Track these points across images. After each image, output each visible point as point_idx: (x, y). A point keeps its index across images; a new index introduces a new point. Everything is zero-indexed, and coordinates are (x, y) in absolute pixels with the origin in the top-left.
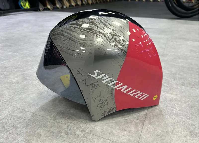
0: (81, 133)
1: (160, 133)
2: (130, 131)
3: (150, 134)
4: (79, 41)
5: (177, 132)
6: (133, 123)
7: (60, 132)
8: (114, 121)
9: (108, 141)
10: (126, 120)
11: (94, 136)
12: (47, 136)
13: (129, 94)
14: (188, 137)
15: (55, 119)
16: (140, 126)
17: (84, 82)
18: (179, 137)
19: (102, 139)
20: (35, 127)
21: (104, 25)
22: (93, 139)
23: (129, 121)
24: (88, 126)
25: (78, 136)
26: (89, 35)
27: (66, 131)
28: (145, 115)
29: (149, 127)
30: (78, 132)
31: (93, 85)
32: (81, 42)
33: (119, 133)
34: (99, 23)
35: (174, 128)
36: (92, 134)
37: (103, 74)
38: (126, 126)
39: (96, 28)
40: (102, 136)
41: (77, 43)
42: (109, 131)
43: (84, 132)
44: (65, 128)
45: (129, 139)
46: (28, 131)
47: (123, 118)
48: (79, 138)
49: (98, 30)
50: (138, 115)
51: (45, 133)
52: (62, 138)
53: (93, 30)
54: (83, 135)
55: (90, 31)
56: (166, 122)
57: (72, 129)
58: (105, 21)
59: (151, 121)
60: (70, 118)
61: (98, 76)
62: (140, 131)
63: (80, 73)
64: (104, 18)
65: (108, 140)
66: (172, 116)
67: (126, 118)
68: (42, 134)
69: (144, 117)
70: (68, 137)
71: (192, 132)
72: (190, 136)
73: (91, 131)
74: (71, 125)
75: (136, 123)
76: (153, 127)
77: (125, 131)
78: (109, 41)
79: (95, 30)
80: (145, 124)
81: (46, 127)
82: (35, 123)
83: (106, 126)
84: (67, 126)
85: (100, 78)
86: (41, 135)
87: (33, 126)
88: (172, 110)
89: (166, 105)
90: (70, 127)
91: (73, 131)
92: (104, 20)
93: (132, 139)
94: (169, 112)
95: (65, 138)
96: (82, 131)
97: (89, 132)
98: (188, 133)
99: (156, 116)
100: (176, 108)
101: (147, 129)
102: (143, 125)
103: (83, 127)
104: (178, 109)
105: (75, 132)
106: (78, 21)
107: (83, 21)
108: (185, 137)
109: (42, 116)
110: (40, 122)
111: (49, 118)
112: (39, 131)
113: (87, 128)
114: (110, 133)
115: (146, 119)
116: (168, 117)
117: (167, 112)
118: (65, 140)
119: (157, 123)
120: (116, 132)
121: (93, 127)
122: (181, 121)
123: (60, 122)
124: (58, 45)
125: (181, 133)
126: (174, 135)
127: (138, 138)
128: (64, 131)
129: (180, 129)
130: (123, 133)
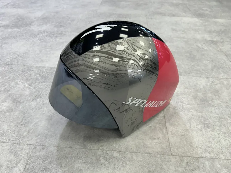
0: (119, 155)
1: (182, 133)
2: (159, 138)
3: (175, 136)
4: (111, 72)
5: (194, 128)
6: (158, 129)
7: (99, 160)
8: (141, 132)
9: (146, 154)
10: (150, 127)
12: (88, 169)
13: (154, 107)
14: (203, 130)
15: (85, 147)
16: (164, 130)
17: (117, 110)
18: (197, 131)
19: (140, 154)
20: (70, 162)
21: (133, 49)
22: (133, 158)
23: (153, 128)
24: (120, 144)
25: (118, 159)
26: (121, 65)
27: (104, 157)
28: (164, 117)
29: (171, 129)
30: (116, 154)
31: (126, 110)
32: (112, 73)
33: (150, 143)
34: (128, 48)
35: (191, 125)
36: (129, 152)
37: (137, 99)
38: (154, 134)
39: (127, 54)
40: (138, 152)
41: (108, 75)
42: (142, 144)
43: (121, 153)
44: (101, 154)
46: (65, 170)
47: (148, 126)
48: (120, 161)
49: (129, 57)
50: (158, 118)
51: (84, 165)
52: (104, 166)
53: (124, 57)
54: (121, 156)
55: (121, 60)
56: (182, 119)
57: (108, 152)
58: (133, 44)
59: (171, 122)
60: (98, 141)
61: (132, 102)
62: (167, 136)
63: (114, 103)
64: (130, 41)
65: (145, 153)
66: (184, 112)
67: (150, 125)
68: (81, 168)
69: (164, 120)
70: (109, 163)
71: (204, 124)
72: (205, 128)
73: (127, 149)
74: (105, 148)
75: (160, 128)
76: (175, 128)
77: (155, 139)
78: (142, 67)
79: (125, 58)
80: (167, 127)
81: (81, 159)
82: (67, 158)
83: (137, 140)
84: (101, 151)
85: (134, 103)
86: (81, 170)
87: (67, 162)
88: (183, 106)
89: (176, 102)
90: (105, 151)
91: (110, 154)
92: (131, 42)
93: (164, 146)
94: (181, 108)
95: (107, 165)
96: (119, 152)
97: (125, 151)
98: (202, 126)
99: (173, 115)
100: (185, 102)
101: (171, 132)
102: (166, 128)
103: (117, 147)
104: (187, 103)
105: (112, 155)
106: (103, 47)
107: (108, 47)
108: (201, 130)
109: (68, 147)
110: (71, 155)
111: (78, 147)
112: (76, 166)
113: (121, 147)
114: (144, 146)
115: (166, 121)
116: (182, 114)
117: (180, 109)
118: (108, 167)
119: (176, 123)
120: (148, 143)
121: (126, 144)
122: (192, 115)
123: (92, 148)
124: (84, 79)
125: (197, 128)
126: (193, 131)
127: (168, 144)
128: (101, 158)
129: (195, 124)
130: (154, 142)
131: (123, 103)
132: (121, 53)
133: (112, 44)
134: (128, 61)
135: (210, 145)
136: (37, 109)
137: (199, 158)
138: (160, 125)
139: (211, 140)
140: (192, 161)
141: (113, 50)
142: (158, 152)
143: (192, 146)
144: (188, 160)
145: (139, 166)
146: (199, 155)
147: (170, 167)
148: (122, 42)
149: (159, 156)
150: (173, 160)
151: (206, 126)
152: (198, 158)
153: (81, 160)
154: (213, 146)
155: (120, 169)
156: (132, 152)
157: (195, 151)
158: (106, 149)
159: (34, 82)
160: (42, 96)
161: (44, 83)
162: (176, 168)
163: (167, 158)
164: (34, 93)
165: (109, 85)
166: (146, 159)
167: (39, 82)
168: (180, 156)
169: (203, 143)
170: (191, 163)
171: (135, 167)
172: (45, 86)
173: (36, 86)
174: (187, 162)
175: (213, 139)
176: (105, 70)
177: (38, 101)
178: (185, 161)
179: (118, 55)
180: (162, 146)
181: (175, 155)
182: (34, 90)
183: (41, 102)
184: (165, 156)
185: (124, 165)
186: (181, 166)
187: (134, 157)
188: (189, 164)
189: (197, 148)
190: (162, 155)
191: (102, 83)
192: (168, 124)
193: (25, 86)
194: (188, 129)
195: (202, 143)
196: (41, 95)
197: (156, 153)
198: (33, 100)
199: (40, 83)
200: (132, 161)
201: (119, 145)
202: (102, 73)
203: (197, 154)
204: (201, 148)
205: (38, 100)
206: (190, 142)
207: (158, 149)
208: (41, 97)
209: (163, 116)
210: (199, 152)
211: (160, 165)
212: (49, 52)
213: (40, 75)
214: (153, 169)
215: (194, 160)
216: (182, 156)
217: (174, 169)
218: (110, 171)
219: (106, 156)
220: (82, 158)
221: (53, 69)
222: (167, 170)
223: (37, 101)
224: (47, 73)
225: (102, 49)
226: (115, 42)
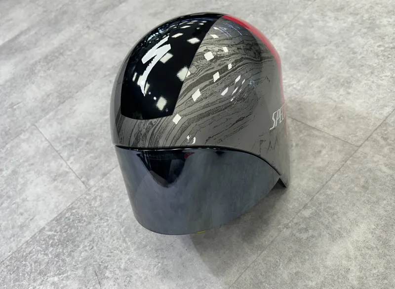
0: (311, 209)
1: (336, 115)
2: (322, 146)
3: (335, 126)
5: (339, 98)
6: (307, 138)
7: (299, 240)
8: (296, 161)
9: (335, 176)
10: (297, 145)
11: (321, 191)
12: (303, 263)
14: (350, 91)
15: (261, 248)
16: (316, 133)
17: (270, 149)
18: (347, 99)
19: (330, 183)
20: (272, 282)
22: (328, 195)
23: (300, 143)
24: (295, 197)
25: (316, 215)
27: (300, 231)
28: (294, 120)
29: (321, 123)
30: (307, 213)
33: (322, 160)
34: (221, 50)
35: (331, 98)
36: (316, 194)
37: (277, 111)
38: (311, 148)
39: (228, 58)
40: (324, 183)
42: (316, 171)
43: (309, 205)
44: (292, 232)
45: (339, 151)
47: (293, 148)
48: (321, 213)
50: (291, 128)
51: (293, 265)
52: (314, 239)
54: (314, 208)
56: (315, 103)
57: (295, 221)
58: (220, 40)
59: (309, 117)
60: (266, 223)
62: (326, 135)
63: (263, 141)
65: (333, 175)
66: (306, 93)
67: (294, 144)
68: (294, 271)
69: (299, 123)
70: (314, 229)
71: (342, 85)
72: (349, 87)
73: (309, 194)
74: (285, 221)
75: (309, 135)
76: (321, 119)
77: (320, 152)
80: (314, 126)
81: (278, 264)
82: (261, 283)
83: (304, 173)
84: (286, 229)
85: (277, 121)
86: (297, 273)
87: (268, 286)
88: (295, 89)
90: (290, 224)
91: (301, 220)
93: (338, 147)
94: (297, 93)
95: (316, 234)
96: (305, 207)
97: (310, 198)
98: (343, 88)
99: (300, 109)
100: (292, 83)
101: (324, 126)
102: (314, 128)
103: (297, 205)
104: (295, 82)
105: (305, 218)
106: (192, 76)
107: (198, 69)
108: (349, 93)
109: (243, 271)
110: (261, 274)
111: (254, 257)
112: (285, 276)
113: (300, 199)
114: (320, 171)
115: (303, 121)
116: (307, 98)
117: (297, 95)
118: (320, 235)
119: (316, 113)
120: (319, 162)
121: (300, 191)
122: (319, 88)
123: (271, 239)
124: (207, 140)
125: (341, 95)
126: (342, 102)
127: (339, 140)
128: (298, 235)
129: (334, 94)
130: (325, 155)
131: (271, 131)
132: (221, 63)
133: (199, 61)
134: (237, 66)
135: (375, 98)
136: (126, 286)
137: (384, 121)
138: (303, 131)
139: (369, 92)
140: (383, 131)
141: (208, 68)
142: (343, 160)
143: (364, 118)
144: (379, 134)
145: (346, 194)
146: (381, 118)
147: (375, 159)
148: (206, 49)
149: (349, 162)
150: (367, 150)
151: (346, 84)
152: (385, 122)
153: (281, 265)
154: (379, 96)
155: (334, 220)
156: (319, 191)
157: (373, 120)
158: (289, 221)
159: (61, 263)
160: (106, 265)
161: (79, 246)
162: (380, 154)
163: (360, 155)
164: (86, 273)
165: (243, 118)
166: (343, 181)
167: (70, 255)
168: (367, 139)
169: (368, 103)
170: (386, 134)
171: (346, 200)
172: (87, 248)
173: (73, 263)
174: (382, 137)
175: (371, 90)
176: (224, 103)
177: (110, 276)
178: (379, 138)
180: (337, 149)
181: (363, 144)
182: (80, 272)
183: (118, 272)
184: (354, 156)
185: (332, 211)
186: (382, 147)
187: (329, 192)
188: (385, 137)
189: (369, 114)
190: (351, 158)
191: (233, 124)
192: (309, 123)
193: (53, 283)
194: (336, 106)
195: (367, 104)
196: (100, 265)
197: (343, 163)
198: (99, 283)
199: (72, 253)
200: (332, 198)
201: (295, 199)
202: (224, 109)
203: (379, 119)
204: (373, 110)
205: (108, 274)
206: (356, 116)
207: (338, 158)
208: (106, 268)
209: (292, 121)
210: (377, 116)
211: (364, 169)
212: (14, 206)
213: (52, 246)
214: (363, 180)
215: (384, 128)
216: (369, 137)
217: (381, 157)
218: (327, 235)
219: (300, 227)
220: (277, 262)
221: (61, 218)
222: (377, 166)
223: (108, 278)
224: (61, 231)
225: (193, 80)
226: (198, 55)
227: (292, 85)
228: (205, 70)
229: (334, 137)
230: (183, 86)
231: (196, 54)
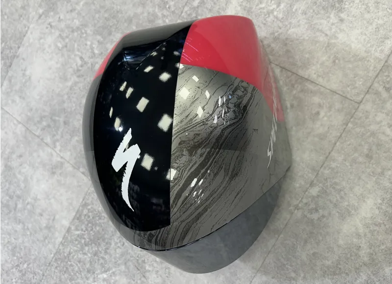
0: (317, 187)
1: (329, 57)
3: (330, 75)
4: (226, 182)
5: (331, 29)
6: (302, 95)
7: (311, 221)
8: (294, 128)
9: (338, 144)
10: (292, 106)
11: (325, 165)
12: (318, 244)
14: (342, 15)
15: (277, 231)
16: (311, 87)
18: (340, 29)
19: (333, 153)
20: (294, 264)
21: (202, 124)
22: (333, 169)
23: (295, 103)
24: (299, 174)
25: (324, 192)
26: (222, 161)
27: (311, 211)
28: (284, 70)
29: (314, 72)
30: (314, 191)
32: (228, 180)
33: (322, 125)
34: (197, 134)
35: (321, 31)
36: (321, 168)
38: (308, 109)
39: (208, 142)
40: (328, 154)
42: (316, 139)
43: (315, 182)
44: (303, 212)
45: (338, 110)
46: (302, 275)
47: (288, 111)
48: (328, 191)
49: (214, 140)
50: (281, 82)
51: (309, 246)
52: (325, 219)
53: (211, 150)
54: (320, 184)
55: (213, 157)
56: (304, 39)
57: (305, 201)
59: (299, 64)
62: (322, 89)
65: (335, 144)
66: (290, 23)
67: (289, 105)
68: (312, 252)
69: (290, 73)
70: (324, 208)
71: (333, 6)
72: (341, 10)
73: (313, 169)
74: (295, 202)
75: (302, 91)
76: (314, 65)
77: (318, 113)
78: (238, 119)
80: (306, 77)
82: (285, 265)
83: (304, 143)
84: (296, 210)
85: (273, 146)
86: (314, 254)
87: (291, 268)
88: (276, 17)
89: (262, 25)
90: (300, 205)
91: (310, 199)
92: (185, 121)
93: (338, 106)
94: (281, 25)
95: (326, 213)
96: (312, 184)
97: (316, 174)
98: (334, 11)
99: (288, 51)
100: (271, 8)
101: (318, 76)
102: (307, 80)
103: (303, 183)
104: (275, 6)
105: (313, 197)
106: (176, 182)
107: (179, 171)
108: (342, 20)
109: (266, 256)
110: (283, 257)
111: (272, 241)
112: (304, 257)
113: (305, 176)
114: (321, 139)
115: (294, 70)
116: (293, 32)
117: (280, 28)
118: (330, 214)
119: (307, 56)
120: (319, 128)
121: (304, 166)
122: (305, 14)
123: (285, 222)
124: (212, 229)
125: (333, 24)
126: (335, 36)
127: (337, 96)
128: (309, 215)
129: (324, 22)
130: (323, 117)
132: (203, 152)
133: (178, 161)
134: (220, 145)
135: (374, 26)
136: (167, 277)
137: (386, 62)
138: (296, 86)
139: (367, 16)
140: (385, 78)
141: (191, 165)
142: (344, 122)
143: (362, 59)
144: (381, 83)
145: (351, 165)
146: (382, 58)
147: (378, 119)
148: (180, 140)
149: (350, 125)
150: (368, 106)
151: (337, 5)
152: (386, 64)
153: (298, 247)
154: (379, 22)
155: (342, 197)
156: (323, 165)
157: (372, 61)
158: (298, 201)
159: (102, 261)
160: (143, 259)
161: (111, 244)
162: (383, 111)
163: (361, 115)
164: (128, 269)
165: (241, 190)
166: (346, 150)
167: (106, 252)
168: (368, 91)
169: (366, 35)
170: (388, 82)
171: (351, 173)
172: (119, 245)
173: (113, 260)
174: (384, 87)
175: (369, 12)
177: (150, 269)
178: (381, 89)
179: (202, 159)
180: (336, 108)
181: (363, 98)
182: (123, 268)
183: (155, 265)
184: (355, 116)
185: (338, 187)
186: (384, 102)
187: (333, 165)
188: (387, 86)
189: (368, 53)
190: (352, 120)
191: (233, 201)
192: (301, 73)
193: (104, 280)
194: (328, 43)
195: (364, 37)
196: (138, 260)
197: (344, 127)
198: (144, 276)
199: (108, 251)
200: (337, 172)
201: (300, 176)
203: (380, 60)
204: (372, 46)
205: (147, 268)
206: (353, 56)
207: (338, 120)
208: (144, 262)
209: (281, 71)
210: (377, 54)
211: (367, 132)
212: (29, 207)
213: (86, 245)
214: (366, 147)
215: (386, 74)
216: (370, 88)
217: (384, 115)
218: (337, 214)
219: (310, 207)
220: (294, 244)
221: (80, 216)
222: (380, 127)
223: (149, 271)
224: (87, 229)
225: (179, 185)
226: (174, 154)
227: (272, 11)
228: (188, 169)
229: (331, 91)
230: (171, 196)
231: (172, 153)
